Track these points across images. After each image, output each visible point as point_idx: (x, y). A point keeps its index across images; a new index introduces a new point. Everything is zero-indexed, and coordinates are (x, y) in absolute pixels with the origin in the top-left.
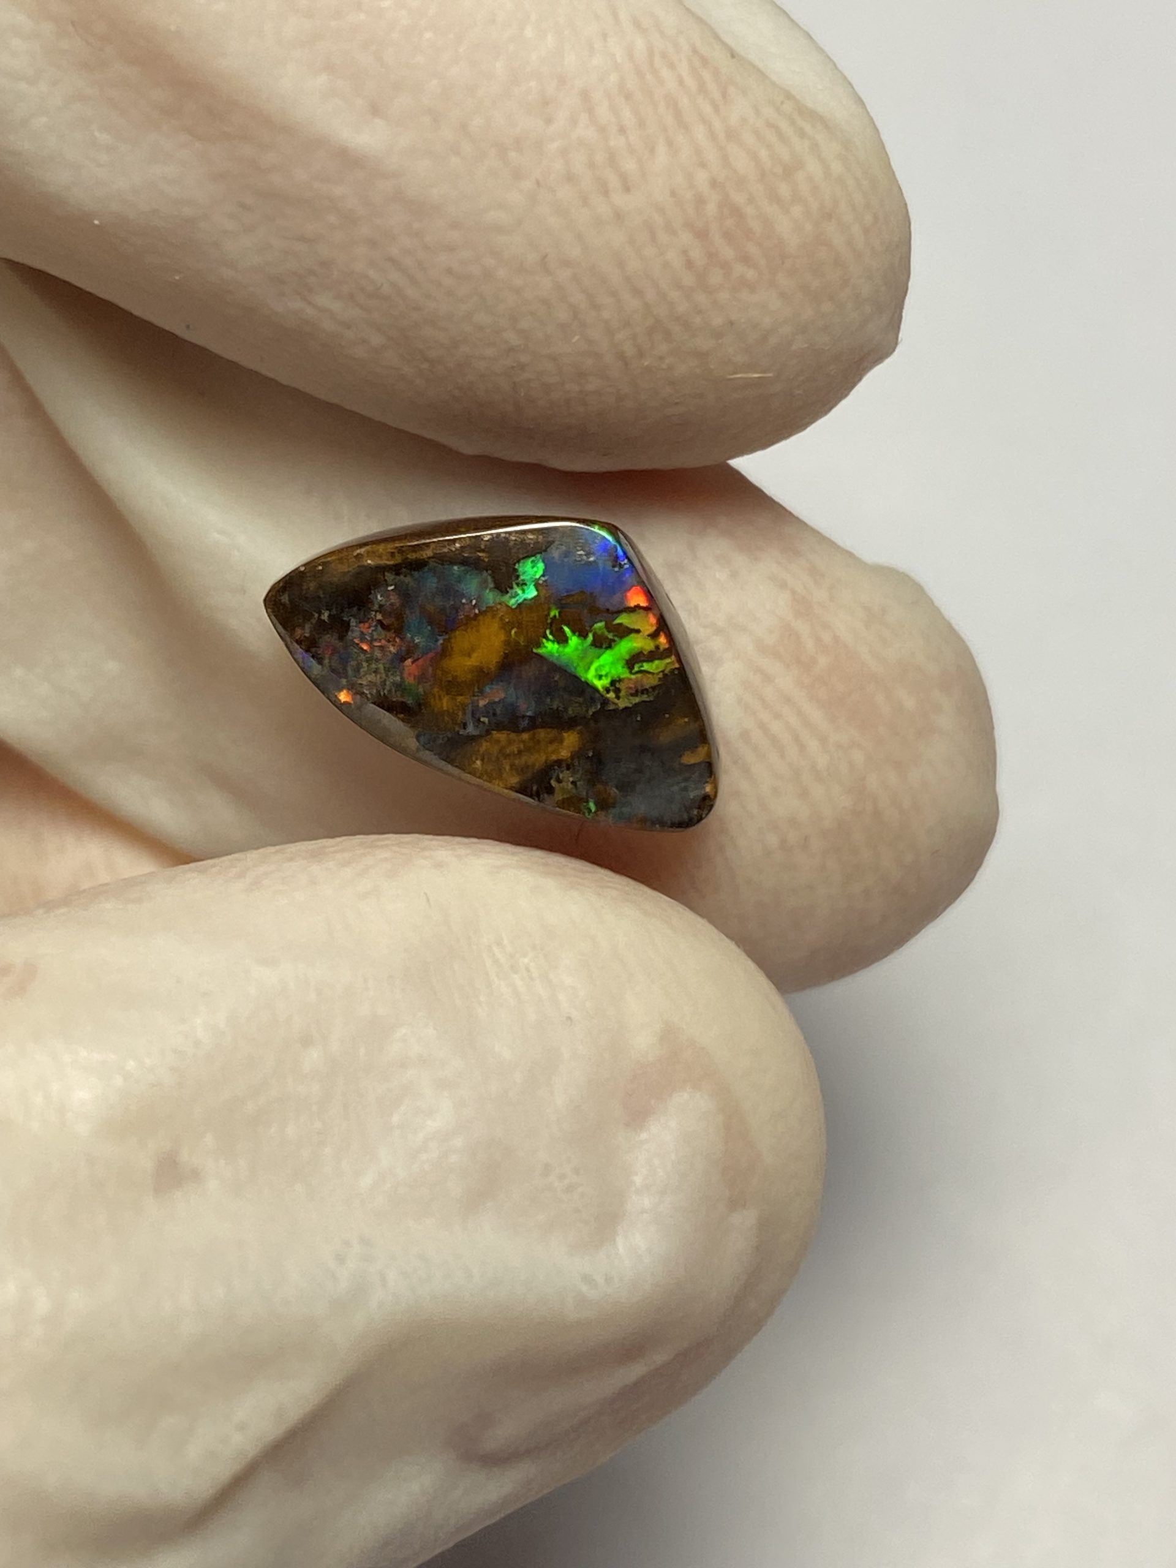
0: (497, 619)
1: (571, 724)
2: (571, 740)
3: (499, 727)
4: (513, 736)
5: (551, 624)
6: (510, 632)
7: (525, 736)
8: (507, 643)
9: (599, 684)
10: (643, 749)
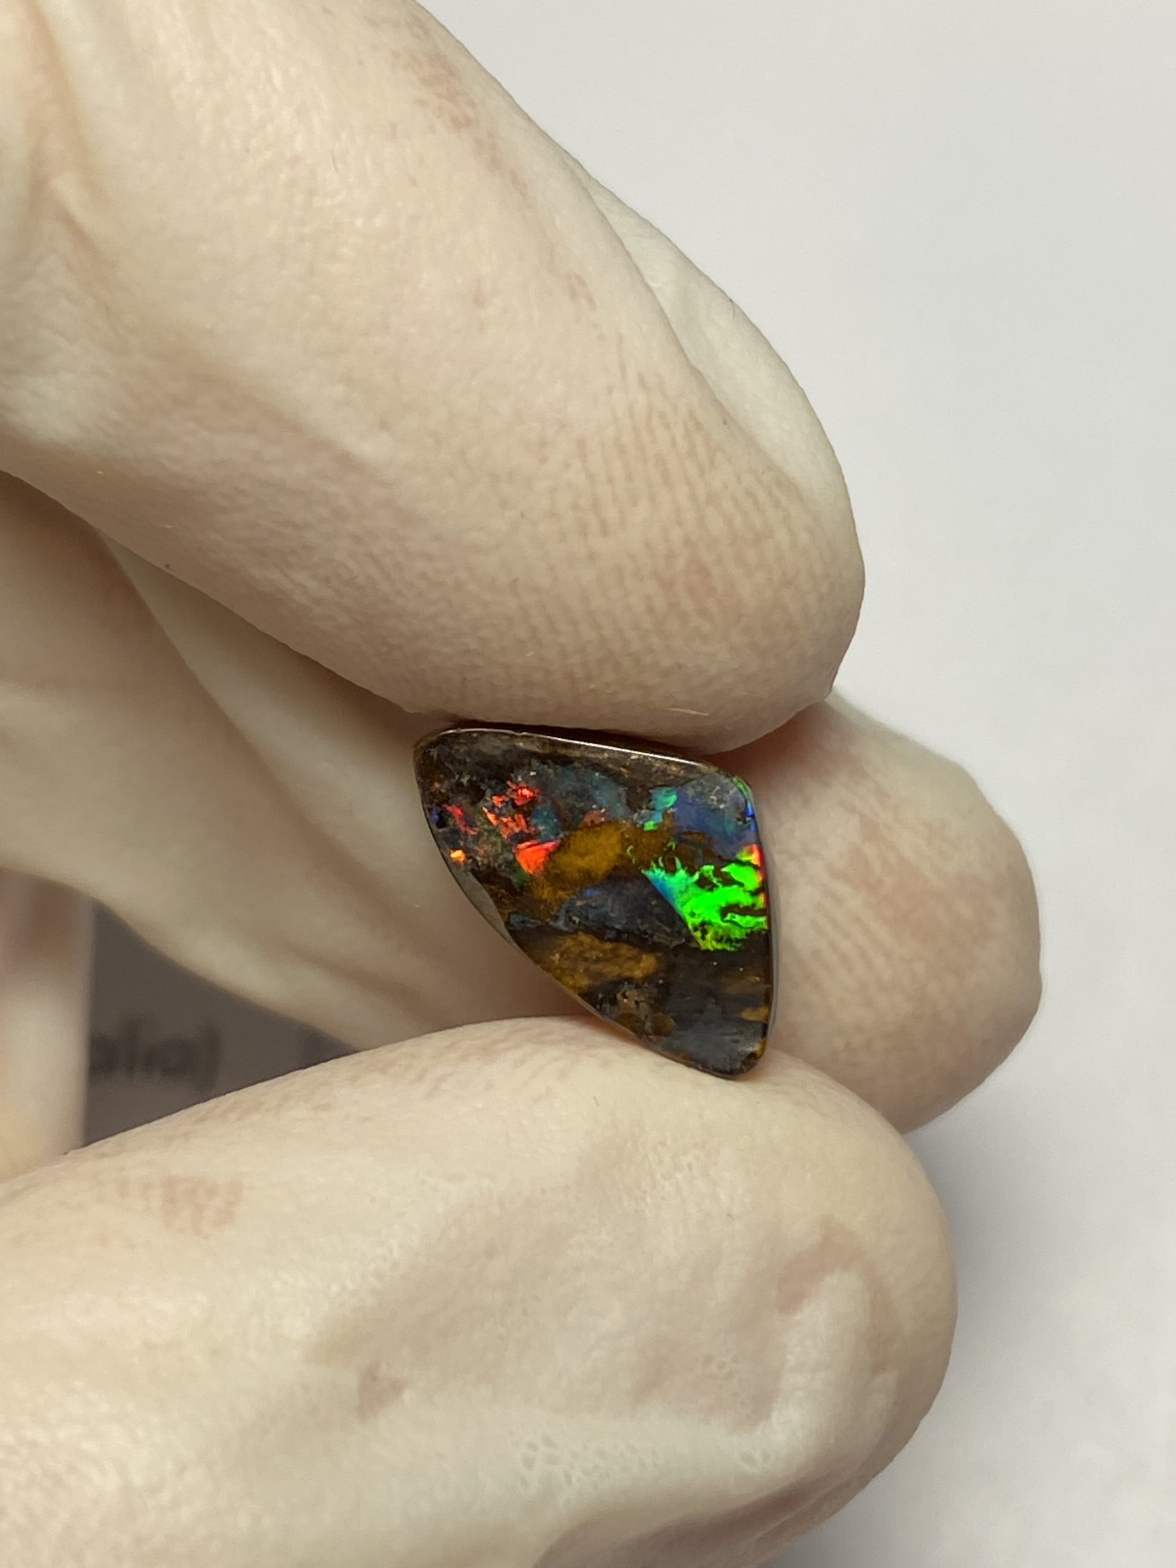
0: (619, 833)
1: (654, 948)
2: (648, 963)
3: (588, 930)
4: (597, 942)
5: (666, 853)
6: (627, 848)
7: (608, 946)
8: (621, 857)
9: (691, 922)
10: (710, 993)
